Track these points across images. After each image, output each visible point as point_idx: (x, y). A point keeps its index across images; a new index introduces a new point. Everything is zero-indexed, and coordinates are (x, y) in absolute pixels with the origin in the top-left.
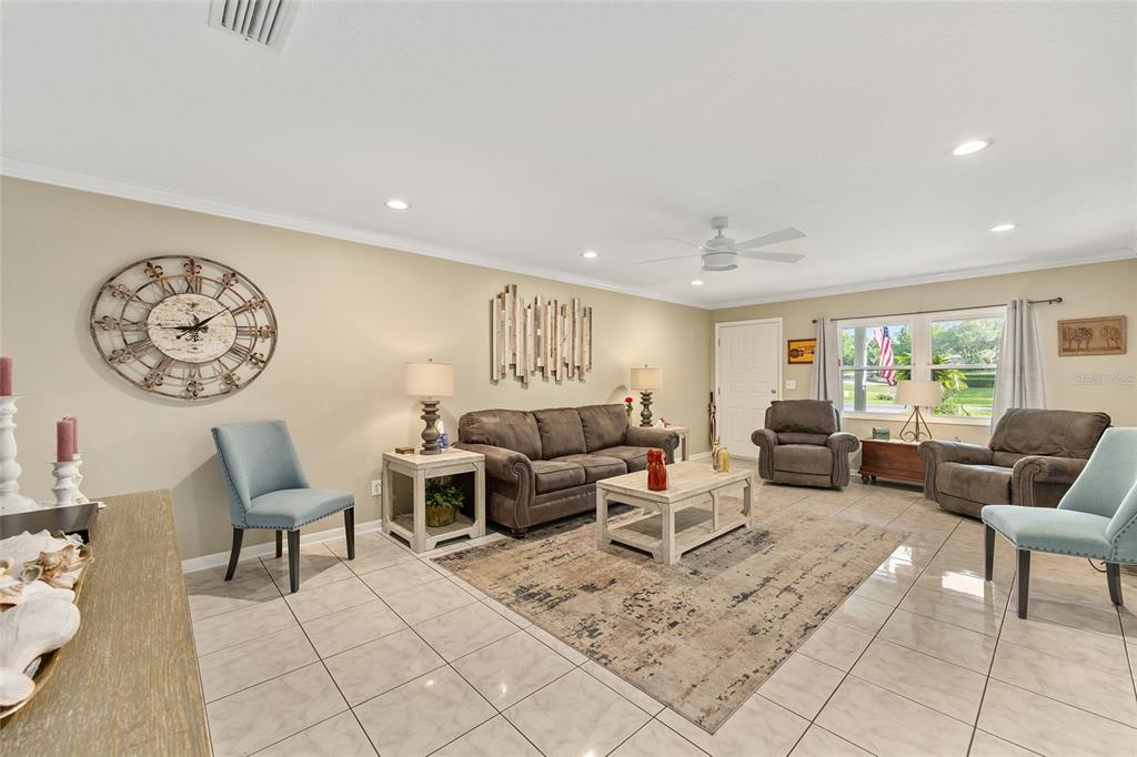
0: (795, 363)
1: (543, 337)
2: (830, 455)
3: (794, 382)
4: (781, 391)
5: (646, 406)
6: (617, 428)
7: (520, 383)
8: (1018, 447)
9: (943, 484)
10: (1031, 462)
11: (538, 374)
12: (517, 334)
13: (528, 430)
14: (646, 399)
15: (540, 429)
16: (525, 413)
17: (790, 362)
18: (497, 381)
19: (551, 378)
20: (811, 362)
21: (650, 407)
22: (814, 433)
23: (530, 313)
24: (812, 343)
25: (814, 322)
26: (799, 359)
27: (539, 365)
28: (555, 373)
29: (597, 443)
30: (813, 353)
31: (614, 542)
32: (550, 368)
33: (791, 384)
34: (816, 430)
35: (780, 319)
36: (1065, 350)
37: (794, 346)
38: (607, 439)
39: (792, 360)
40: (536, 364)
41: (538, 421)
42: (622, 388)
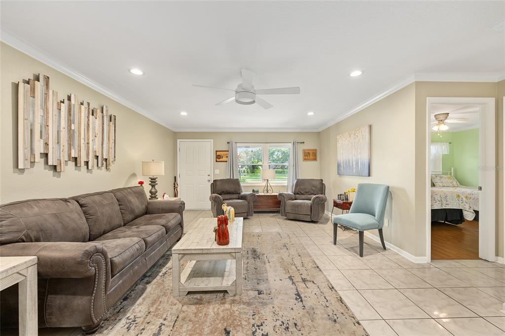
0: (219, 161)
1: (76, 131)
2: (247, 203)
3: (218, 170)
4: (212, 174)
5: (153, 186)
6: (142, 203)
7: (51, 172)
8: (302, 192)
9: (288, 209)
10: (317, 197)
11: (71, 164)
12: (50, 124)
13: (75, 216)
14: (153, 182)
15: (85, 213)
16: (66, 200)
17: (217, 161)
18: (22, 171)
19: (84, 167)
20: (227, 161)
21: (156, 186)
22: (234, 194)
23: (64, 107)
24: (227, 153)
25: (228, 143)
26: (221, 160)
27: (73, 155)
28: (87, 163)
29: (131, 217)
30: (227, 157)
31: (189, 293)
32: (83, 159)
33: (217, 172)
34: (234, 192)
35: (212, 140)
36: (305, 160)
37: (218, 153)
38: (137, 212)
39: (218, 160)
40: (69, 155)
41: (81, 206)
42: (134, 175)
